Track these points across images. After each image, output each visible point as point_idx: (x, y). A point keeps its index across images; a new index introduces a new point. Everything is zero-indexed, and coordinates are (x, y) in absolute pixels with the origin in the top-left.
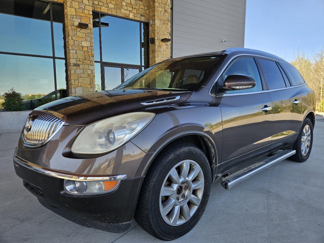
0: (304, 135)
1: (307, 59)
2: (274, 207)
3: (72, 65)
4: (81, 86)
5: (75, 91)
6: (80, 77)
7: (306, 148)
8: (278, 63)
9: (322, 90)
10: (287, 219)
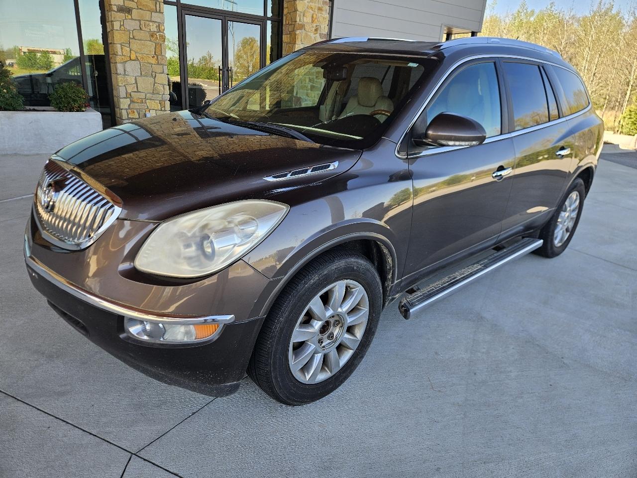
0: (565, 211)
1: (618, 13)
2: (484, 348)
3: (115, 8)
4: (137, 59)
5: (125, 70)
6: (134, 38)
7: (565, 232)
8: (543, 67)
9: (630, 87)
10: (501, 372)
